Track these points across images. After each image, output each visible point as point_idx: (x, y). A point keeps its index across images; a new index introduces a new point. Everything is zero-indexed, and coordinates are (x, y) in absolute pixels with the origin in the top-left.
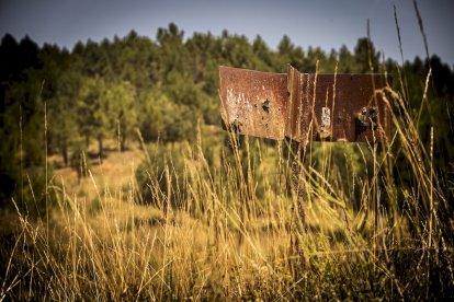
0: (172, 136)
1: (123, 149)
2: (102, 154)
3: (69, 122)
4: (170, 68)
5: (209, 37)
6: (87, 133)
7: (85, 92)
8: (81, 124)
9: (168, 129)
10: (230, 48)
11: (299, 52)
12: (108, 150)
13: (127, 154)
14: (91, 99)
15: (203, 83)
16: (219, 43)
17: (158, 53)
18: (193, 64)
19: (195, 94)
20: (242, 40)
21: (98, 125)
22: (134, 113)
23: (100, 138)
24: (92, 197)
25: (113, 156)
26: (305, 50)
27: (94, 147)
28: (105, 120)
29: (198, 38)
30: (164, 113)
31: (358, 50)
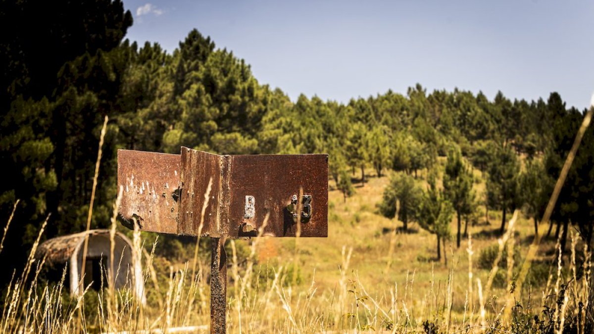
0: (415, 165)
1: (380, 176)
2: (364, 180)
3: (339, 156)
4: (416, 115)
5: (444, 93)
6: (353, 164)
7: (350, 135)
8: (349, 158)
9: (412, 160)
10: (460, 100)
11: (508, 103)
12: (368, 176)
13: (382, 178)
14: (355, 139)
15: (439, 127)
16: (451, 97)
17: (407, 105)
18: (433, 113)
19: (433, 134)
20: (469, 95)
21: (361, 158)
22: (388, 149)
23: (363, 167)
24: (353, 212)
25: (372, 181)
26: (513, 101)
27: (358, 175)
28: (366, 155)
29: (437, 93)
30: (409, 149)
31: (550, 101)
